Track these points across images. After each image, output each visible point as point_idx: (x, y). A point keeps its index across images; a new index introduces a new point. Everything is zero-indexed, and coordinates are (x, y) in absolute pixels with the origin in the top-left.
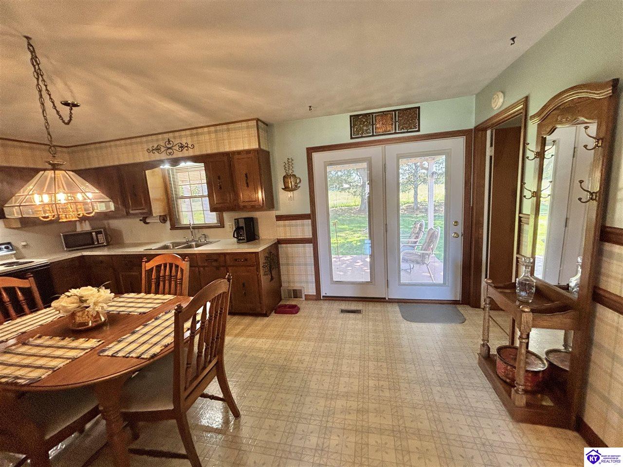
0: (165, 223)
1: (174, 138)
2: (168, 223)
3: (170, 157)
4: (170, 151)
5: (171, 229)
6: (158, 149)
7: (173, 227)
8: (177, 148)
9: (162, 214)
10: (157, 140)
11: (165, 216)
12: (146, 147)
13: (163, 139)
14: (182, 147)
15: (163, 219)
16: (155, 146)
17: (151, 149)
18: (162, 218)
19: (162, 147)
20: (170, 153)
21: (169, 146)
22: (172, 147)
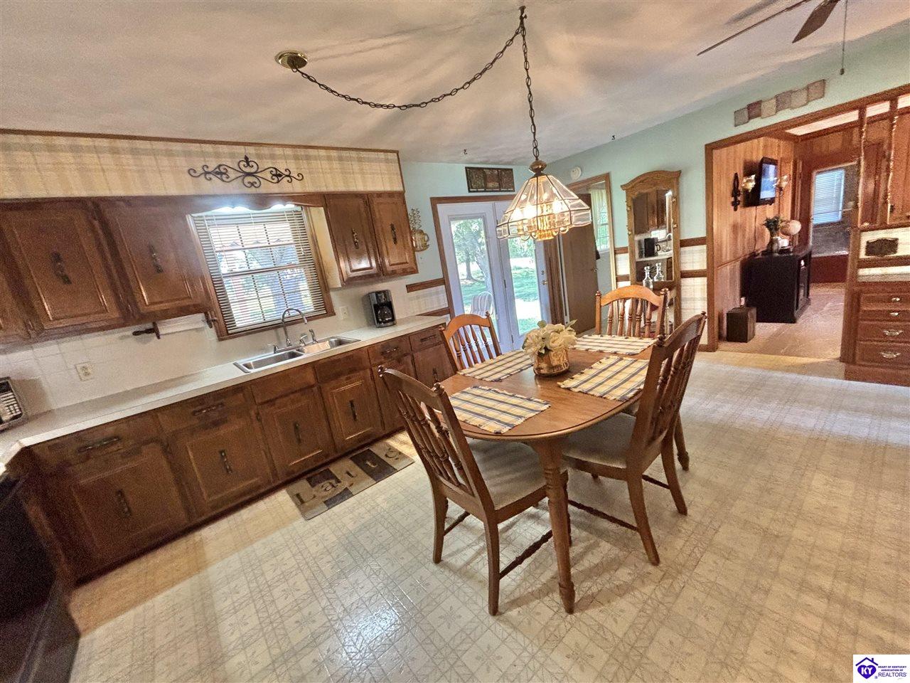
0: (210, 326)
1: (259, 156)
3: (252, 191)
4: (251, 179)
5: (221, 339)
6: (220, 173)
7: (222, 336)
8: (267, 175)
10: (217, 155)
12: (183, 163)
13: (232, 155)
14: (278, 175)
16: (212, 165)
17: (200, 170)
19: (232, 170)
20: (252, 184)
21: (248, 170)
22: (256, 172)
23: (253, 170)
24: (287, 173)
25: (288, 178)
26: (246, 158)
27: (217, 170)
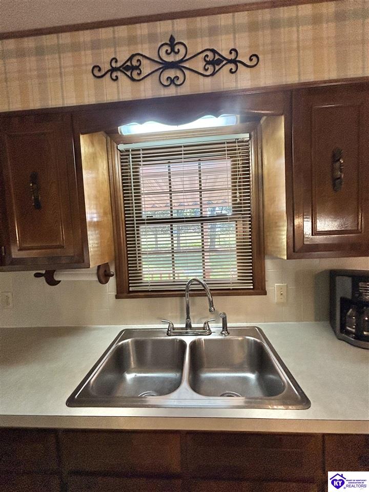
0: (107, 282)
1: (192, 34)
3: (172, 92)
4: (172, 73)
5: (117, 297)
6: (130, 68)
7: (123, 292)
8: (199, 64)
9: (102, 261)
10: (132, 40)
11: (108, 264)
12: (88, 59)
13: (152, 37)
14: (215, 61)
15: (104, 274)
16: (123, 58)
17: (106, 67)
18: (102, 271)
19: (148, 62)
20: (172, 81)
21: (170, 59)
22: (182, 61)
23: (178, 58)
24: (233, 57)
25: (232, 66)
26: (172, 39)
27: (129, 64)
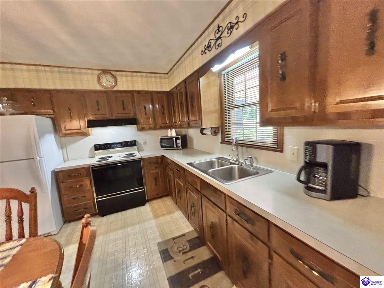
0: (216, 135)
2: (220, 136)
3: (219, 50)
4: (218, 42)
5: (221, 143)
6: (209, 47)
7: (223, 142)
8: (226, 33)
9: (214, 126)
11: (218, 128)
12: (200, 49)
13: (213, 29)
14: (231, 28)
15: (215, 132)
16: (207, 43)
17: (204, 50)
18: (213, 131)
19: (212, 41)
20: (219, 46)
21: (218, 36)
23: (220, 34)
24: (237, 21)
25: (237, 26)
26: (218, 26)
